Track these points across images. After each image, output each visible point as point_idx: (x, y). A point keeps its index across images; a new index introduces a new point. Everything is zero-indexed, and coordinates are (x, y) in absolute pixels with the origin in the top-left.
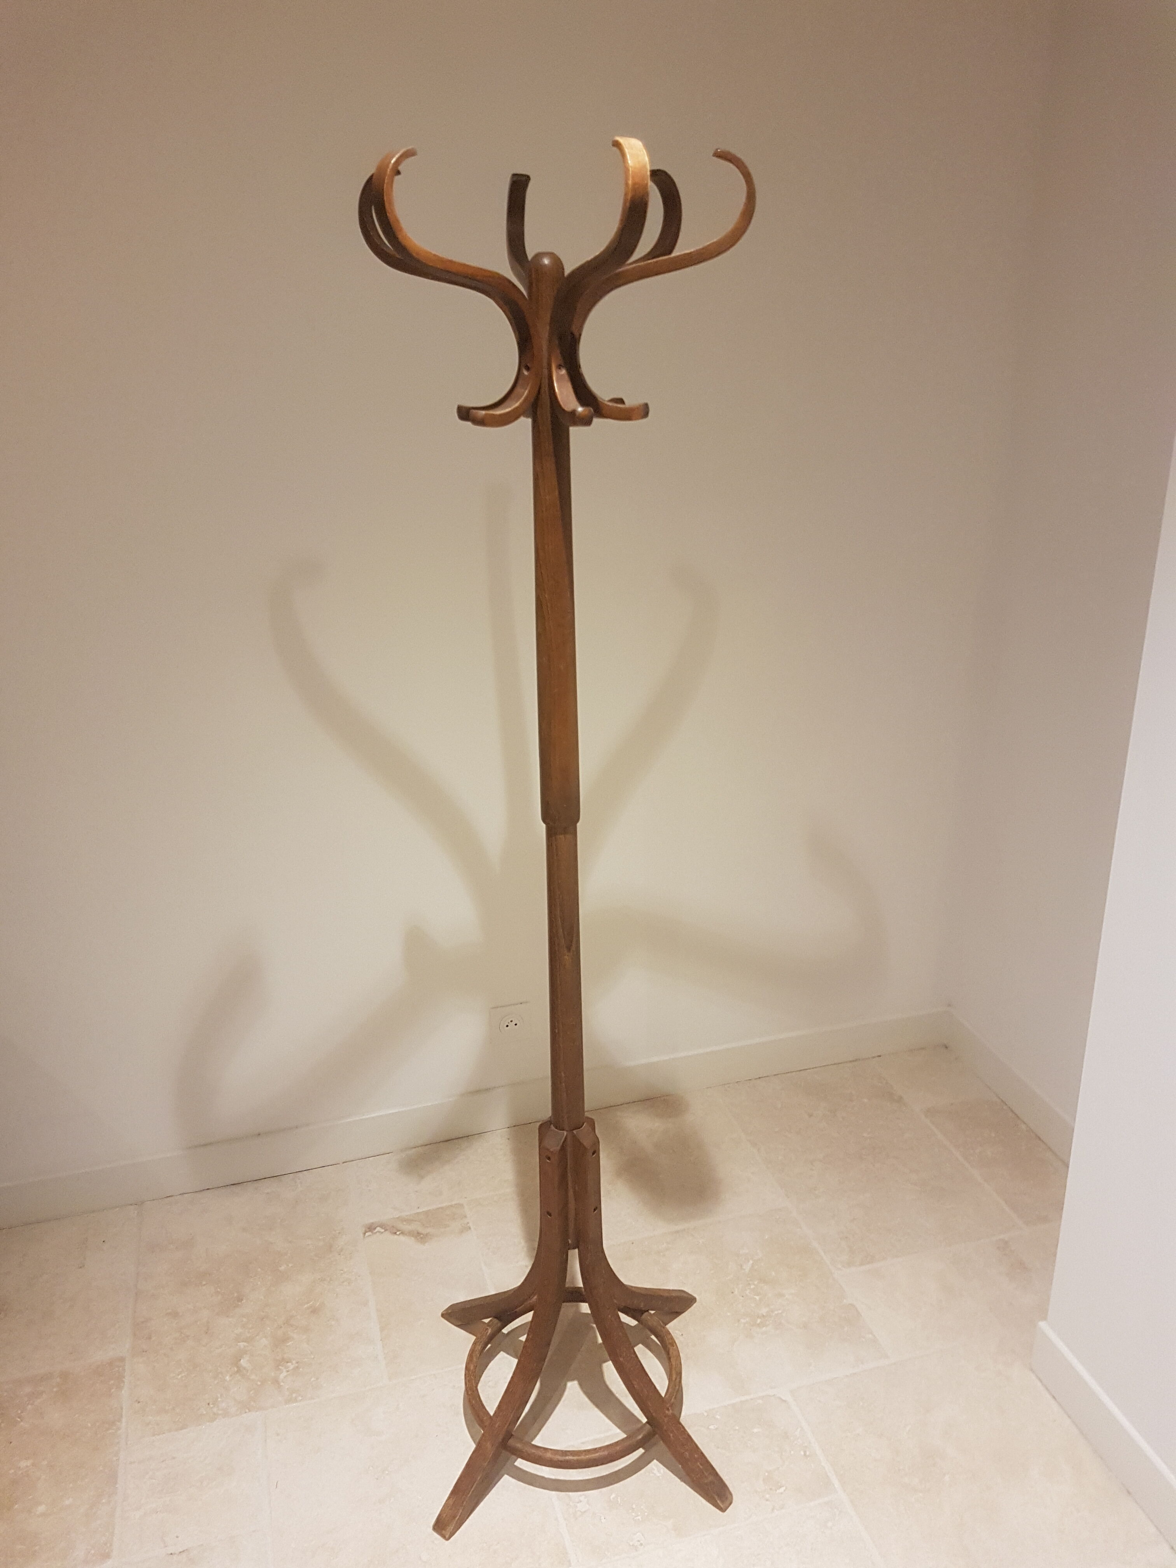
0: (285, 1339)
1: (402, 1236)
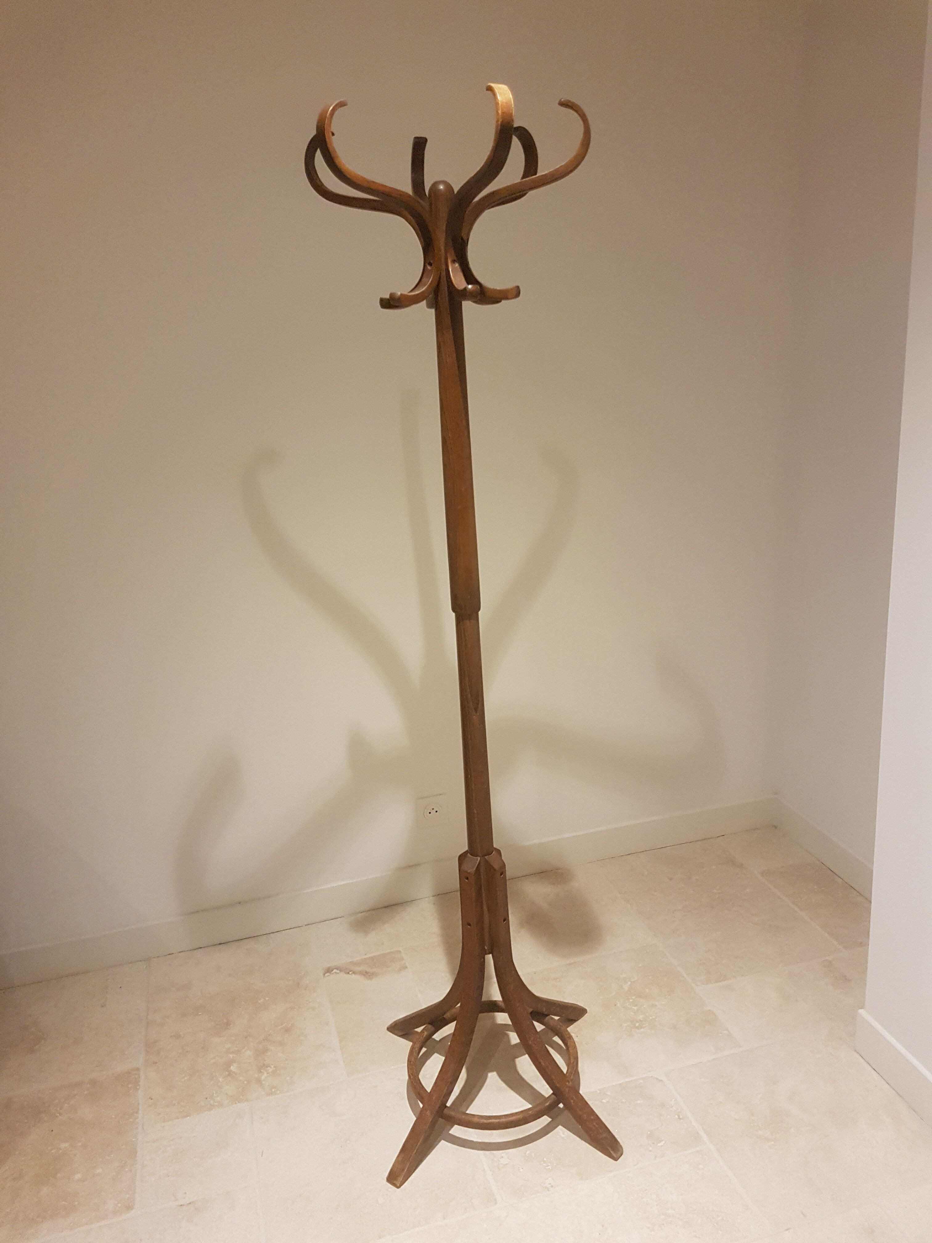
0: (265, 1051)
1: (353, 975)
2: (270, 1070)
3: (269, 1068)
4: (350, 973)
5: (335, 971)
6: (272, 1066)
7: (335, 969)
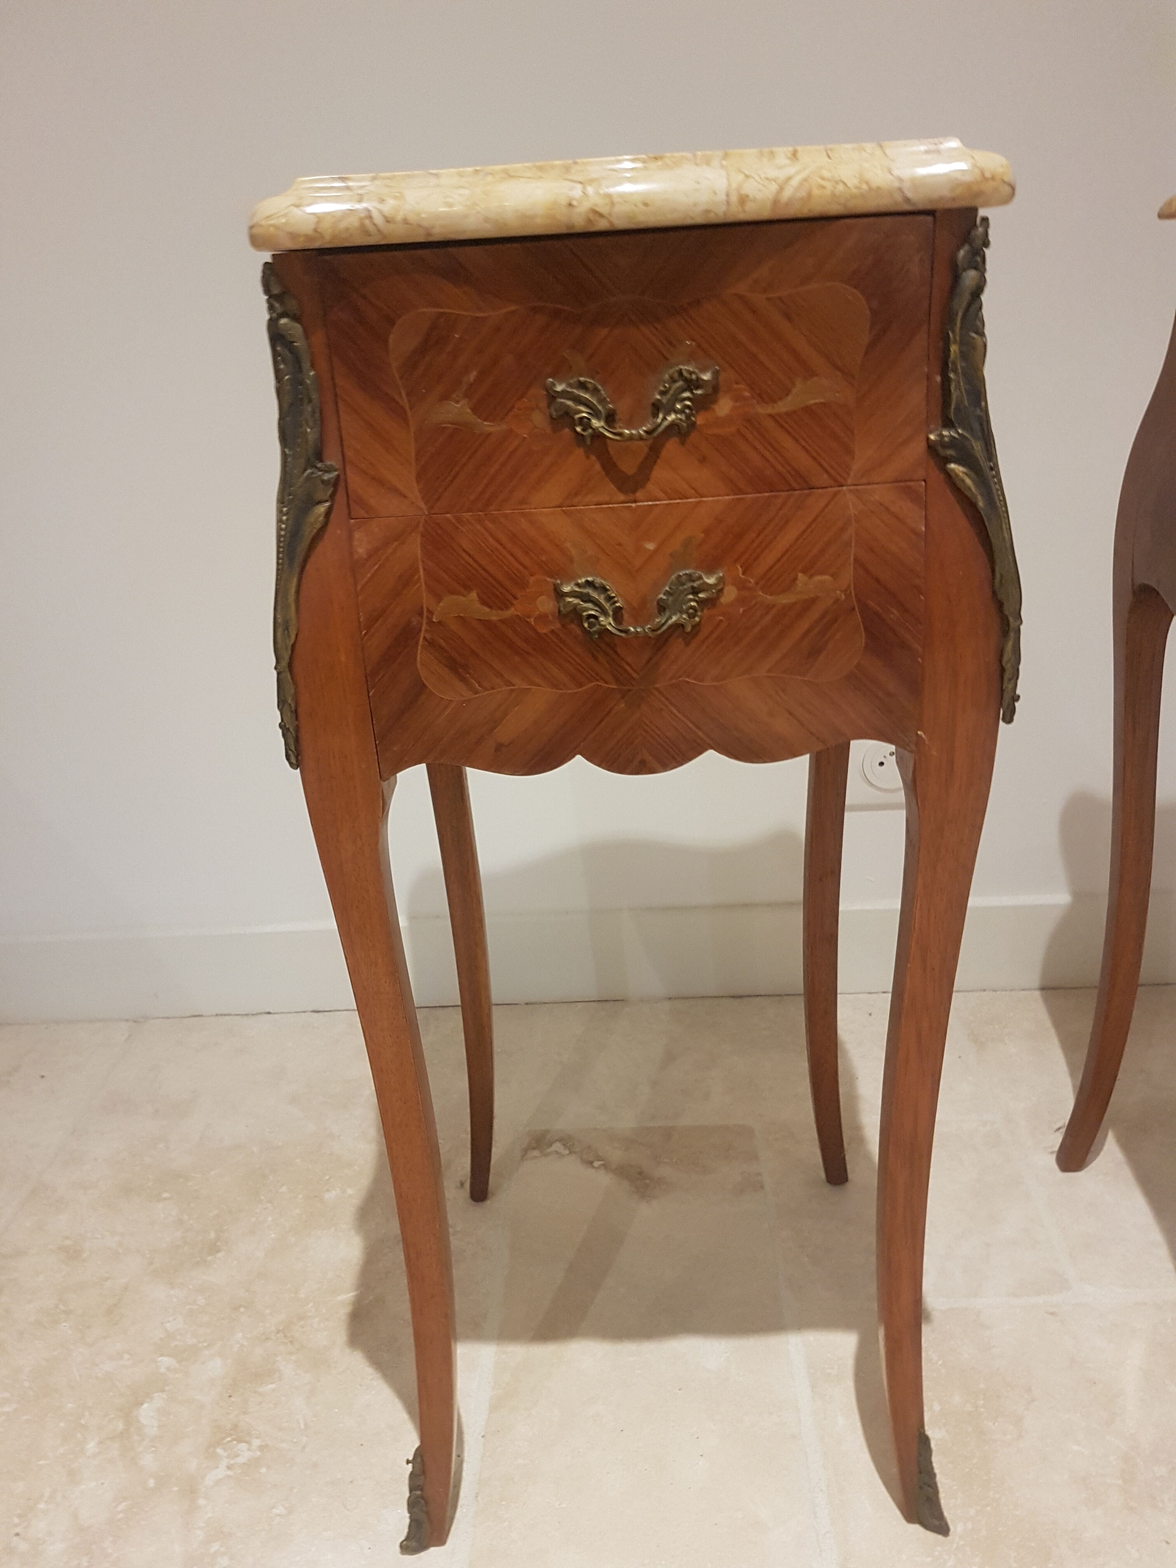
1: (602, 1172)
2: (245, 1453)
3: (243, 1446)
4: (596, 1164)
5: (557, 1146)
6: (256, 1442)
7: (560, 1140)
